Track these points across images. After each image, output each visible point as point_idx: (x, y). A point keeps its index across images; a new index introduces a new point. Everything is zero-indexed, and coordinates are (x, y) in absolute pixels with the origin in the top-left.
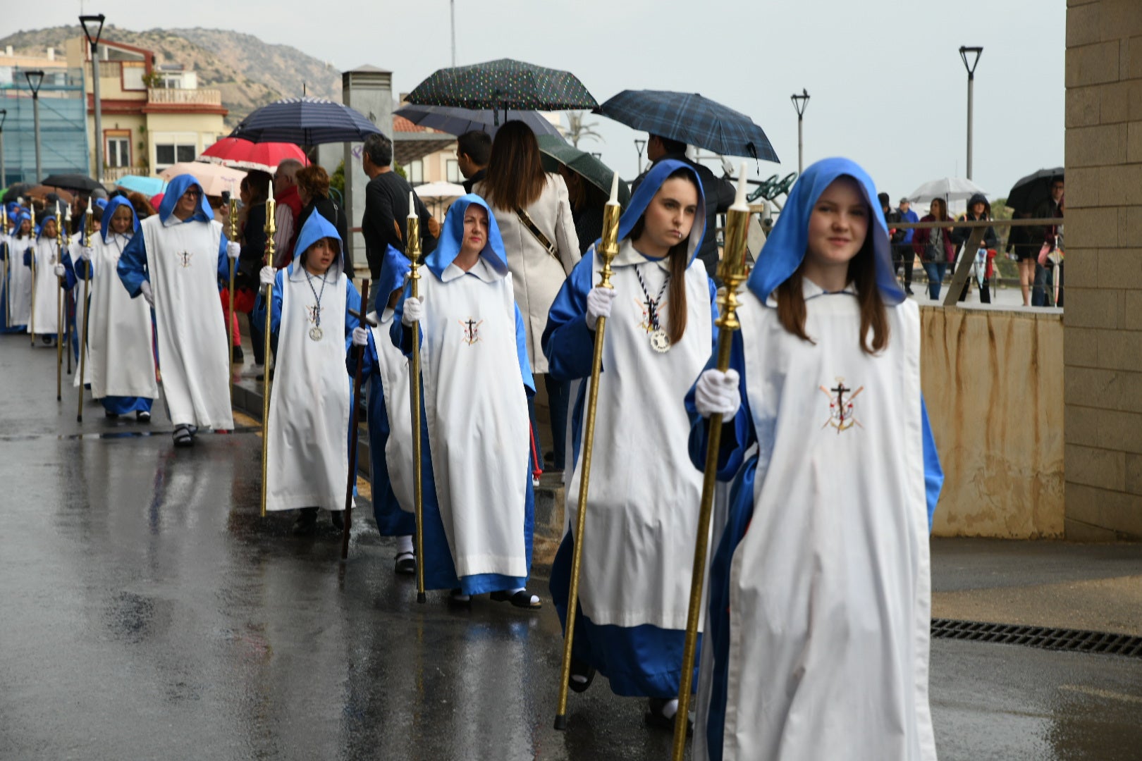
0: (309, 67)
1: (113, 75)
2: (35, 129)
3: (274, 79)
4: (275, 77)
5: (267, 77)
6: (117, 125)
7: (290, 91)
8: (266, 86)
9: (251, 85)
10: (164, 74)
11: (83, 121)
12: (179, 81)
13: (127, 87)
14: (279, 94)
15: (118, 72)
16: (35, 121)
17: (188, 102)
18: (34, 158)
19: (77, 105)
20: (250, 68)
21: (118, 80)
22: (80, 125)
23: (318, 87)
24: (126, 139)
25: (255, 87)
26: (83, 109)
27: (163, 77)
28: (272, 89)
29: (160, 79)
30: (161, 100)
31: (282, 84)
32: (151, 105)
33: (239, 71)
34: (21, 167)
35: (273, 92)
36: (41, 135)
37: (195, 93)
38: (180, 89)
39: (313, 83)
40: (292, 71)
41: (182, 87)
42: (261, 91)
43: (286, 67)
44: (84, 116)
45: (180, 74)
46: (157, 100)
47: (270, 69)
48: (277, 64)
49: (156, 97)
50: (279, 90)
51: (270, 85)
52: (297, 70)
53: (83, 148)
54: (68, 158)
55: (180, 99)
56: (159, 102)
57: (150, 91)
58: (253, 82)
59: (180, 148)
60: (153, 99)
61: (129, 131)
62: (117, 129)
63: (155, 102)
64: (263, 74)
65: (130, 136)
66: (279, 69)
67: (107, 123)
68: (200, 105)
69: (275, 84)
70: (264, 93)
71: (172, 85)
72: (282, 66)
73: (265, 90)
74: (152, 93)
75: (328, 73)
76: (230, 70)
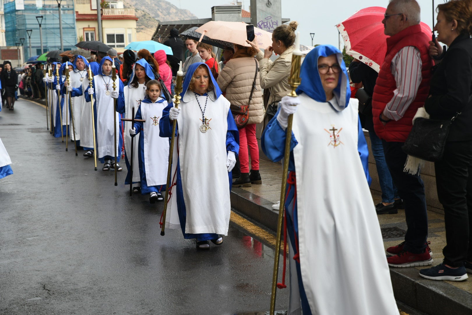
0: (160, 3)
1: (87, 3)
2: (60, 28)
3: (146, 9)
4: (146, 8)
5: (143, 8)
6: (89, 26)
7: (153, 13)
8: (143, 11)
9: (137, 11)
10: (109, 2)
11: (74, 24)
12: (116, 5)
13: (93, 8)
14: (149, 14)
15: (89, 2)
16: (60, 24)
17: (120, 14)
18: (60, 41)
19: (72, 17)
20: (136, 4)
21: (89, 5)
22: (73, 26)
23: (164, 12)
24: (94, 32)
25: (139, 12)
26: (74, 19)
27: (109, 4)
28: (146, 12)
29: (108, 4)
30: (108, 14)
31: (149, 10)
32: (104, 16)
33: (132, 5)
34: (47, 46)
35: (146, 14)
36: (62, 30)
37: (123, 10)
38: (116, 9)
39: (162, 10)
40: (153, 5)
41: (117, 8)
42: (142, 13)
43: (151, 3)
44: (74, 22)
45: (116, 2)
46: (107, 14)
47: (144, 4)
48: (147, 2)
49: (107, 12)
50: (148, 13)
51: (145, 11)
52: (155, 5)
53: (74, 37)
54: (68, 41)
55: (117, 13)
56: (108, 15)
57: (103, 10)
58: (138, 10)
59: (116, 35)
60: (105, 14)
61: (95, 28)
62: (89, 28)
63: (106, 15)
64: (142, 7)
65: (95, 31)
66: (148, 4)
67: (85, 25)
68: (125, 16)
69: (147, 11)
70: (143, 14)
71: (112, 7)
72: (149, 3)
73: (143, 13)
74: (105, 10)
75: (168, 6)
76: (129, 5)
